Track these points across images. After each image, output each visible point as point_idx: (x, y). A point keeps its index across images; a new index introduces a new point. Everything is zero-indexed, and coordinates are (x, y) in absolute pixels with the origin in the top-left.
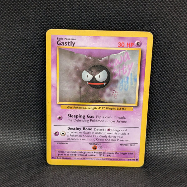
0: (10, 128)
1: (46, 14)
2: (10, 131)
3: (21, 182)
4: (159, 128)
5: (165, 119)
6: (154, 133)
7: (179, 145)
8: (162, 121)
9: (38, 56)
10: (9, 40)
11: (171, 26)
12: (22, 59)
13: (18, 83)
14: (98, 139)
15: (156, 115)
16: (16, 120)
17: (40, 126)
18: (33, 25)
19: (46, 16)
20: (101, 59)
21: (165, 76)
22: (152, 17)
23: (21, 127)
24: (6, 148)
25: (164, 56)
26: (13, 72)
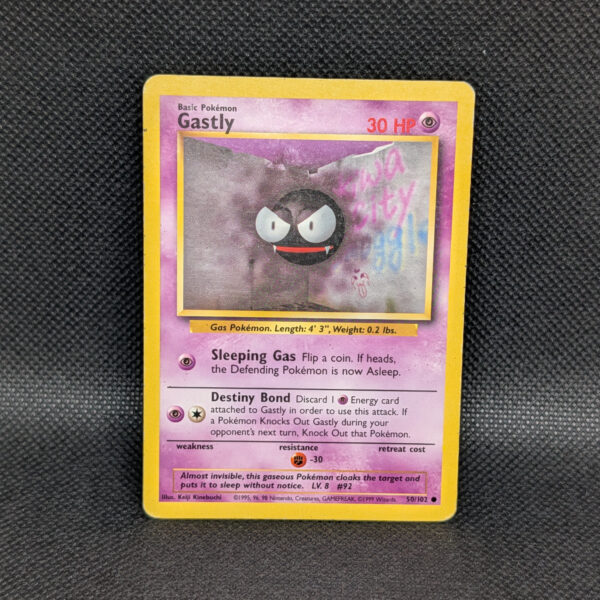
0: (36, 364)
1: (143, 7)
2: (36, 373)
3: (75, 530)
4: (499, 360)
5: (516, 329)
6: (484, 373)
7: (561, 409)
8: (506, 338)
9: (120, 139)
10: (27, 88)
11: (536, 40)
12: (70, 147)
13: (56, 225)
14: (307, 432)
15: (489, 319)
16: (54, 340)
17: (130, 357)
18: (103, 41)
19: (144, 11)
20: (316, 172)
21: (515, 197)
22: (476, 14)
23: (68, 360)
24: (22, 426)
25: (515, 134)
26: (42, 188)
